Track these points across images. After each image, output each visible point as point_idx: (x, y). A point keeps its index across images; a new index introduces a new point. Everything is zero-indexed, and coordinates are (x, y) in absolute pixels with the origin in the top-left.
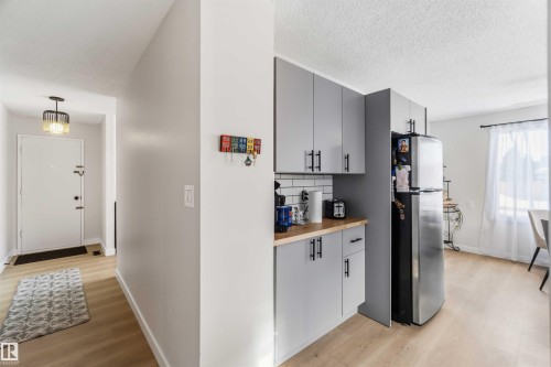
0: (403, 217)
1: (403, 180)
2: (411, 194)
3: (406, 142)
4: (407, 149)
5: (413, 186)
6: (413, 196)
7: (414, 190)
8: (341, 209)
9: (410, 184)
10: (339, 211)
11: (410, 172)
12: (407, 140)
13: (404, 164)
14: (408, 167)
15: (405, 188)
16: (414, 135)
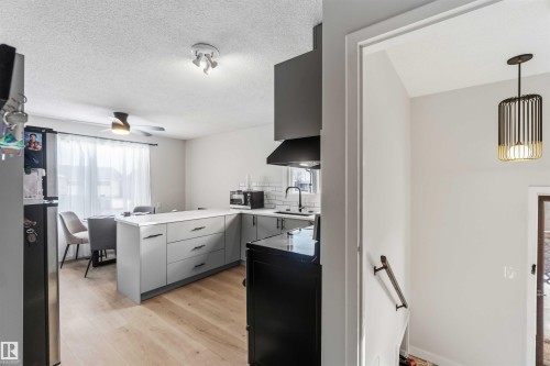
0: (32, 238)
1: (33, 187)
2: (45, 206)
3: (37, 138)
4: (39, 147)
5: (49, 195)
6: (49, 209)
7: (51, 200)
9: (45, 193)
11: (45, 179)
12: (39, 135)
13: (36, 166)
14: (42, 172)
15: (38, 200)
16: (50, 131)
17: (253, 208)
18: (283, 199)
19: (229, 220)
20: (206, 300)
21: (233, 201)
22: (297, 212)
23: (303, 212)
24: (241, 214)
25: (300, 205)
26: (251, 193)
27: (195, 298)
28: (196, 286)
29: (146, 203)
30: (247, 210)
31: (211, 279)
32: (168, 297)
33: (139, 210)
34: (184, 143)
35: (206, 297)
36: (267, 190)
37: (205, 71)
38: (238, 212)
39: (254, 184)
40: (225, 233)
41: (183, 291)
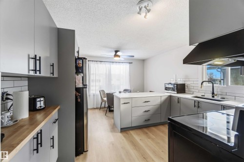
0: (79, 100)
1: (79, 81)
2: (83, 88)
3: (81, 62)
4: (81, 65)
5: (84, 84)
6: (84, 89)
7: (85, 86)
8: (42, 102)
9: (83, 83)
10: (40, 104)
11: (83, 77)
12: (81, 61)
13: (80, 73)
14: (82, 75)
16: (85, 58)
17: (178, 93)
18: (199, 88)
19: (163, 99)
20: (149, 140)
21: (166, 89)
22: (211, 98)
23: (216, 98)
24: (170, 96)
25: (213, 93)
26: (177, 85)
27: (143, 137)
28: (145, 130)
29: (128, 88)
30: (174, 94)
31: (153, 128)
32: (132, 132)
33: (125, 91)
34: (143, 61)
35: (149, 138)
36: (187, 83)
37: (145, 17)
38: (169, 94)
39: (179, 80)
40: (161, 105)
41: (139, 131)
